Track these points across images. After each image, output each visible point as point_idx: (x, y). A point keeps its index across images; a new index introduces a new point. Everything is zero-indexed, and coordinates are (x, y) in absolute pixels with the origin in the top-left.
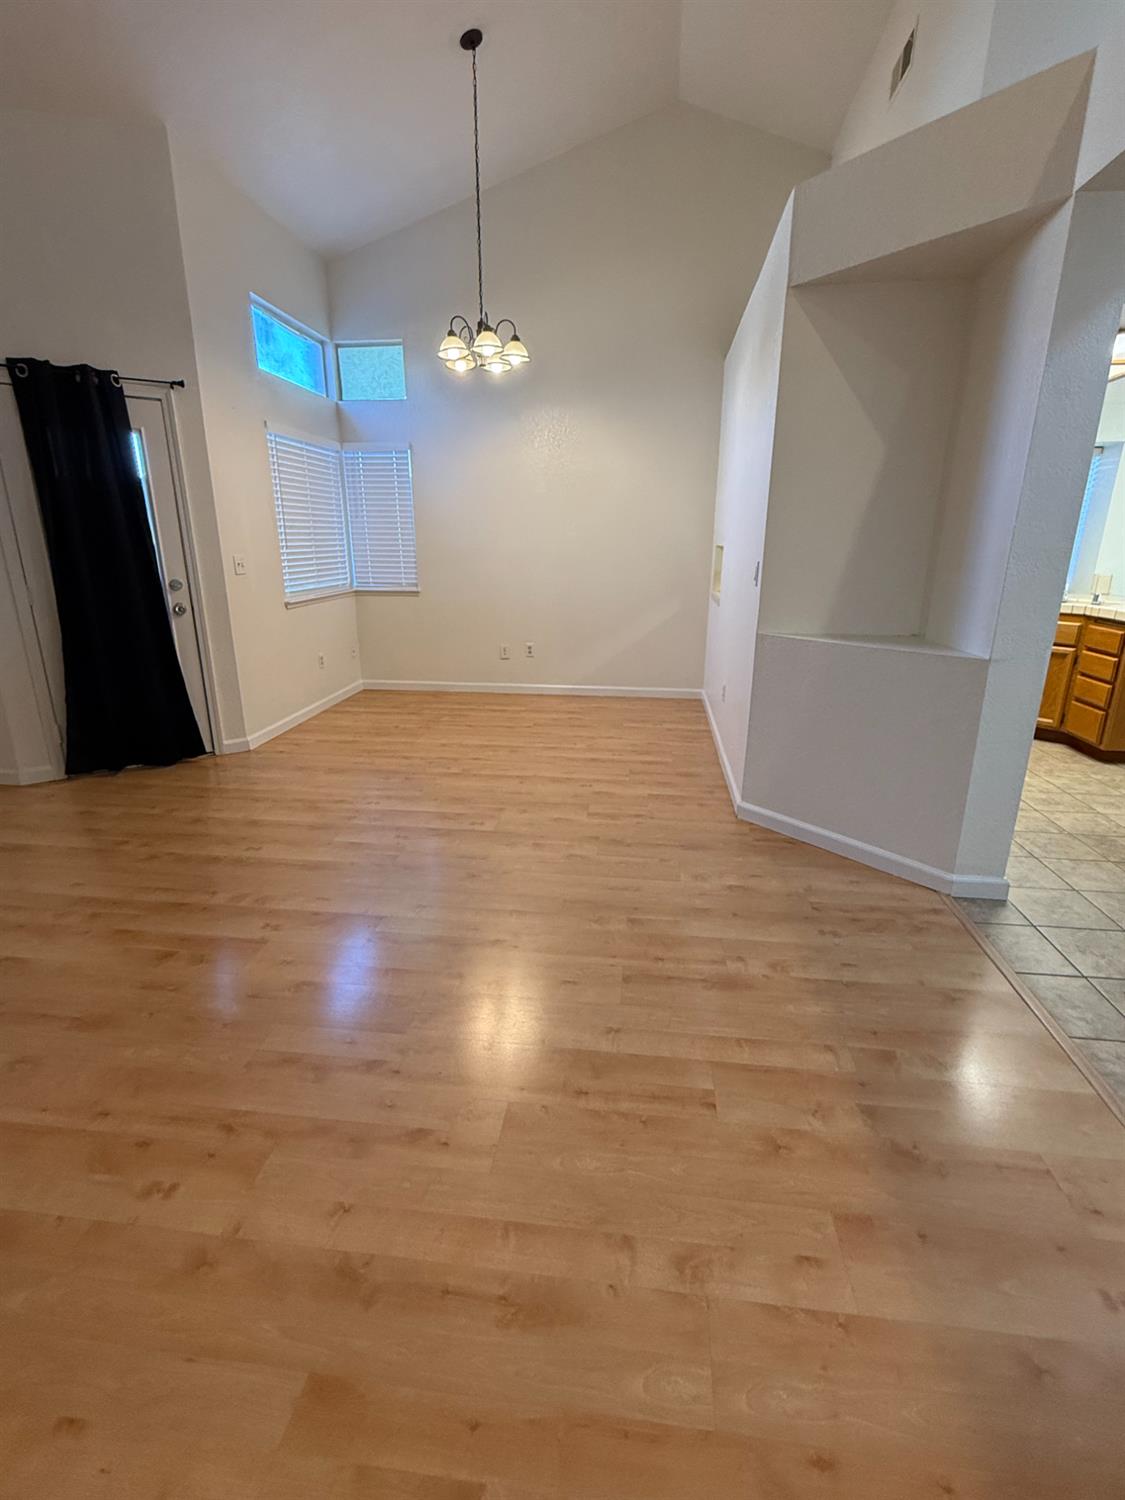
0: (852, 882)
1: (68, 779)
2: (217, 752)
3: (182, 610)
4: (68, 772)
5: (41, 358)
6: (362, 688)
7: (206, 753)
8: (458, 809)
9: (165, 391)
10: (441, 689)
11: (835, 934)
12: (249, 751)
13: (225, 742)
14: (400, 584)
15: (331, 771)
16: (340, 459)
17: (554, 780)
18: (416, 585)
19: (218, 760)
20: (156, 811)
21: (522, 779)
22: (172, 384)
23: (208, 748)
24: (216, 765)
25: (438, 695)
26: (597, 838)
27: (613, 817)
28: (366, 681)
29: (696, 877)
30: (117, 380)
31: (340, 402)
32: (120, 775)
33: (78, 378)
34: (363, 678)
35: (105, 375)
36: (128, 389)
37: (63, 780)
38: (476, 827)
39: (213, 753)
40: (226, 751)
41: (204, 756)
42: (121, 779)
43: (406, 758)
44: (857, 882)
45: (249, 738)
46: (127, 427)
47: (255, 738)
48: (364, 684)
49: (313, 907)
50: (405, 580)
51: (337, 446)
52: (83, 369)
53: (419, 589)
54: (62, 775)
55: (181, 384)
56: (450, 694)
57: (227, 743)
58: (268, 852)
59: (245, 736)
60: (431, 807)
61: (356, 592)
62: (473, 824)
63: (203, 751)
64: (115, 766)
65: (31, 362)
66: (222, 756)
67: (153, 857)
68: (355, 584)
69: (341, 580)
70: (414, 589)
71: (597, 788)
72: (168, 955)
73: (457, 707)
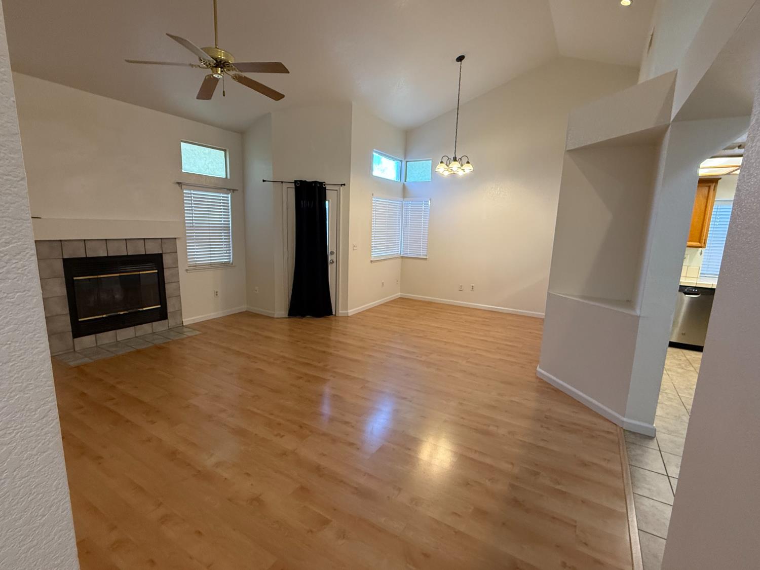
0: (574, 412)
1: (289, 318)
2: (337, 315)
3: (333, 262)
4: (289, 315)
5: (304, 180)
6: (400, 296)
7: (333, 315)
8: (415, 350)
9: (339, 187)
10: (430, 301)
11: (548, 428)
12: (348, 316)
13: (340, 312)
14: (420, 255)
15: (374, 328)
16: (402, 204)
17: (461, 346)
18: (426, 256)
19: (337, 318)
20: (311, 333)
21: (446, 343)
22: (342, 185)
23: (334, 313)
24: (336, 320)
25: (430, 303)
26: (465, 371)
27: (477, 364)
28: (402, 294)
29: (499, 394)
30: (324, 185)
31: (405, 183)
32: (304, 319)
33: (313, 185)
34: (401, 292)
35: (321, 183)
36: (328, 187)
37: (286, 318)
38: (418, 358)
39: (335, 315)
40: (340, 315)
41: (332, 316)
42: (304, 320)
43: (404, 327)
44: (576, 412)
45: (349, 311)
46: (325, 200)
47: (351, 312)
48: (401, 295)
49: (347, 373)
50: (422, 253)
51: (402, 199)
52: (316, 182)
53: (427, 258)
54: (287, 316)
55: (344, 185)
56: (435, 303)
57: (341, 312)
58: (341, 353)
59: (347, 309)
60: (404, 348)
61: (402, 257)
62: (417, 356)
63: (331, 313)
64: (303, 315)
65: (301, 181)
66: (338, 317)
67: (305, 348)
68: (402, 253)
69: (396, 251)
70: (425, 257)
71: (478, 352)
72: (301, 378)
73: (436, 309)
